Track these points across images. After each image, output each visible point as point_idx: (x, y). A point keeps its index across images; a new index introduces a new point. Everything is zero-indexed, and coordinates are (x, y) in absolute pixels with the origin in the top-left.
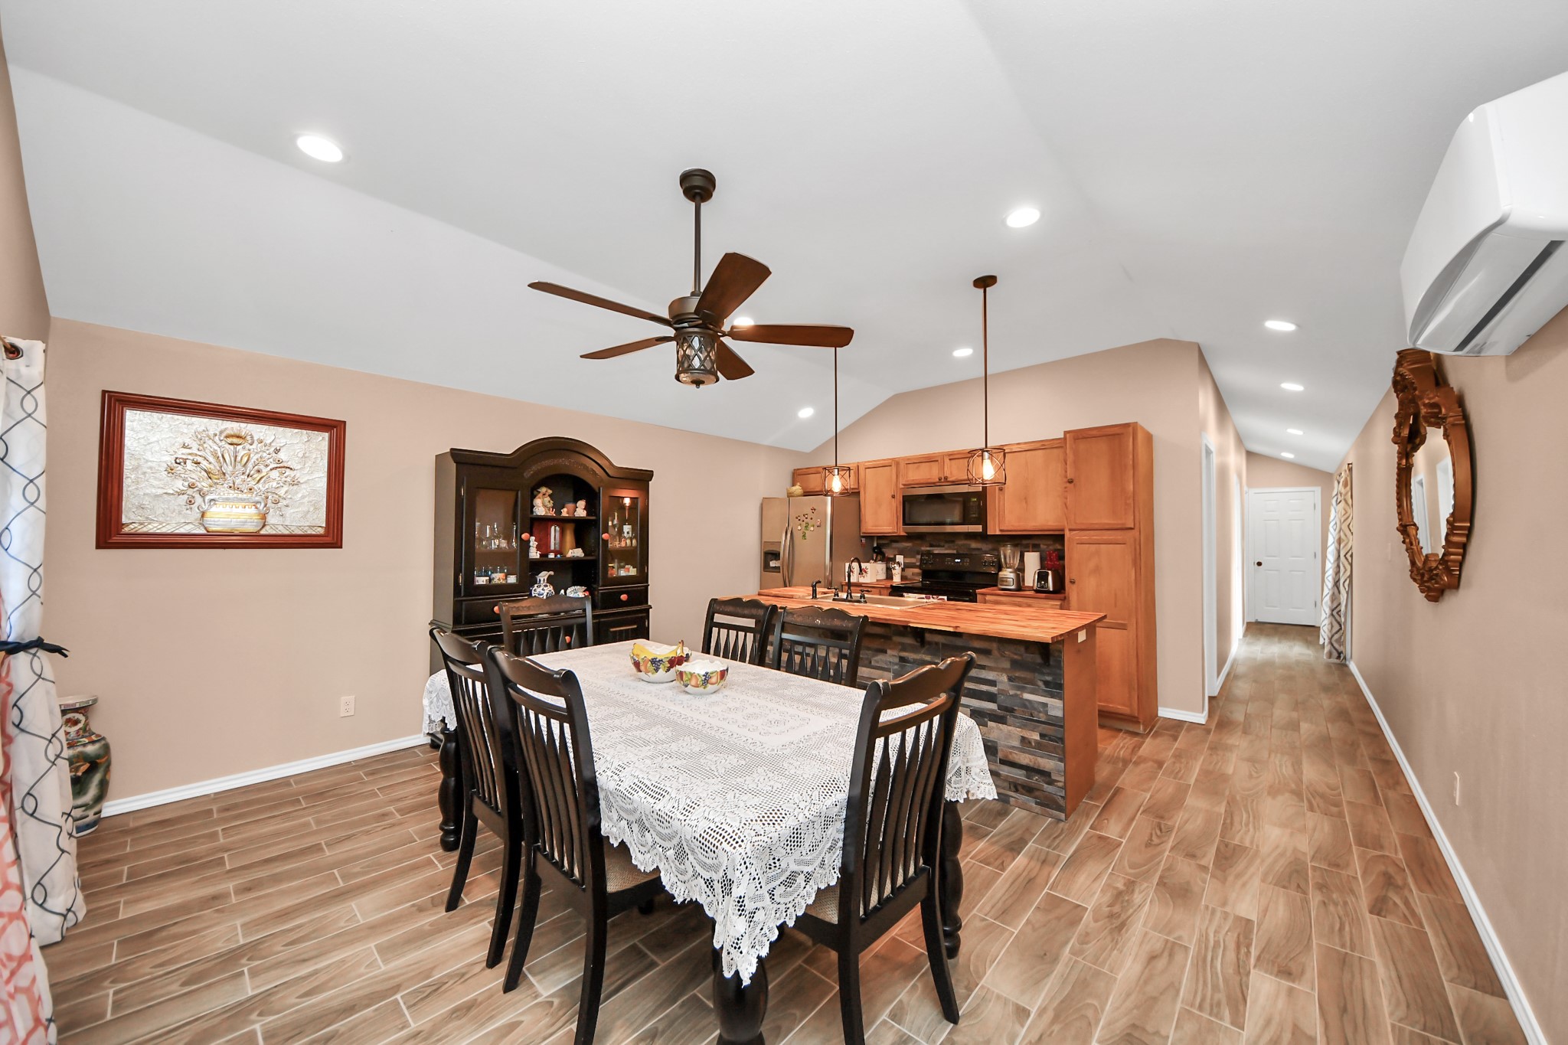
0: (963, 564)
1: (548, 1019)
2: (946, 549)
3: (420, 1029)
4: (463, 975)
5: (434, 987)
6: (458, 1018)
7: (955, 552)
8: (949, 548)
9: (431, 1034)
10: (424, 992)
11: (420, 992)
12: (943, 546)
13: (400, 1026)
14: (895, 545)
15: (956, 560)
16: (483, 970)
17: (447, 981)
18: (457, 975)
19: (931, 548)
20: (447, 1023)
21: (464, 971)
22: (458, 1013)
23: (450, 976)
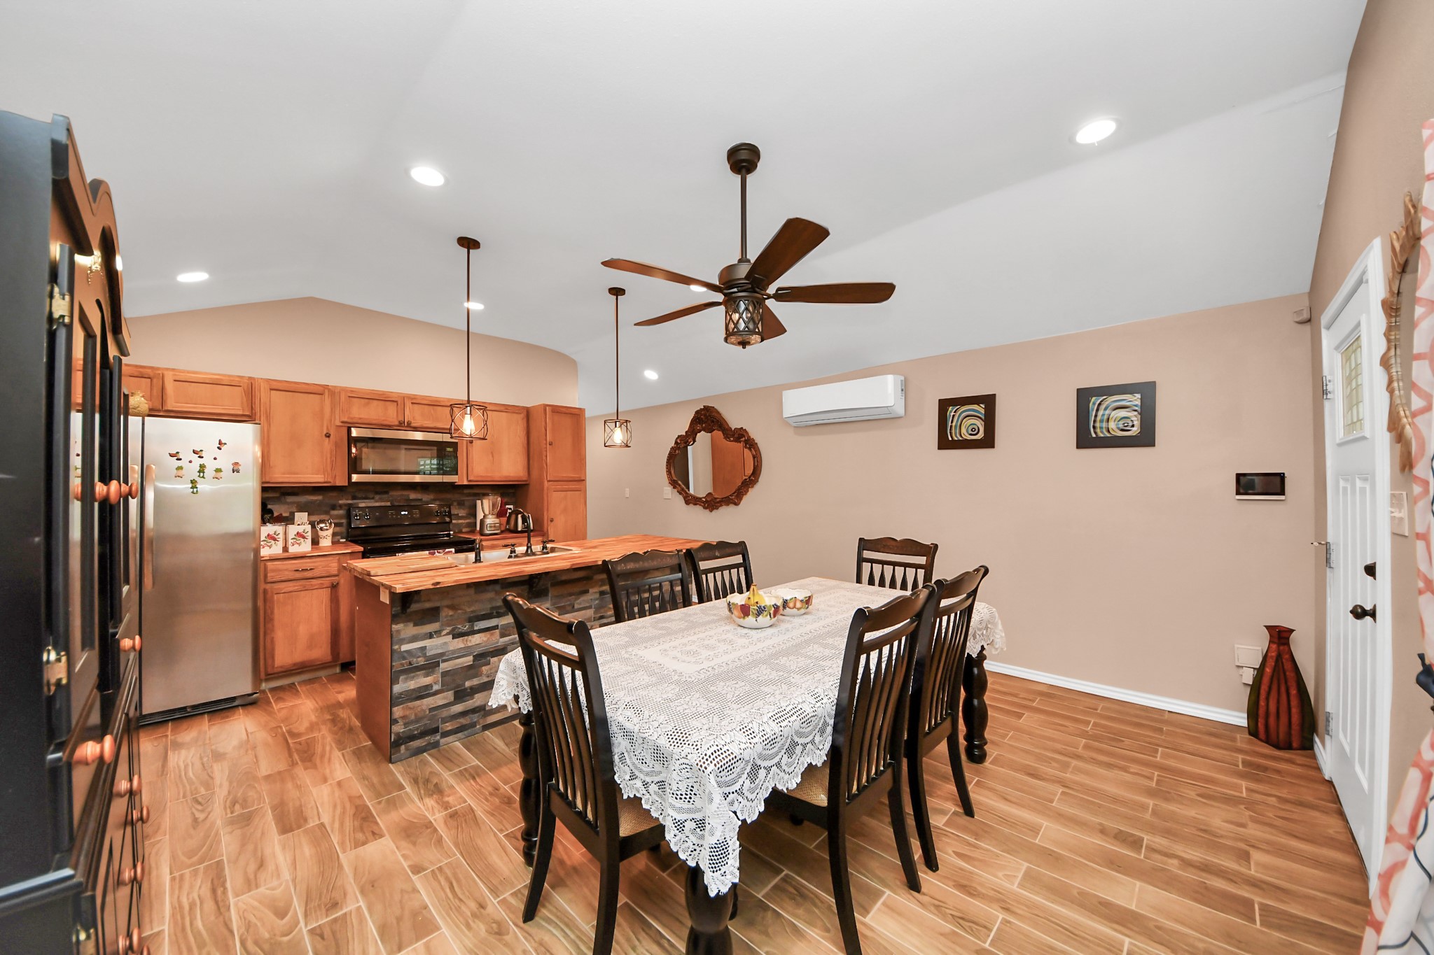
0: (412, 516)
1: (944, 839)
2: (376, 502)
3: (1001, 910)
4: (937, 907)
5: (961, 921)
6: (975, 890)
7: (389, 504)
8: (381, 500)
9: (999, 900)
10: (970, 927)
11: (972, 930)
12: (373, 498)
13: (1008, 925)
14: (290, 499)
15: (403, 513)
16: (924, 894)
17: (950, 916)
18: (940, 912)
19: (355, 501)
20: (983, 894)
21: (932, 909)
22: (972, 892)
23: (944, 916)
